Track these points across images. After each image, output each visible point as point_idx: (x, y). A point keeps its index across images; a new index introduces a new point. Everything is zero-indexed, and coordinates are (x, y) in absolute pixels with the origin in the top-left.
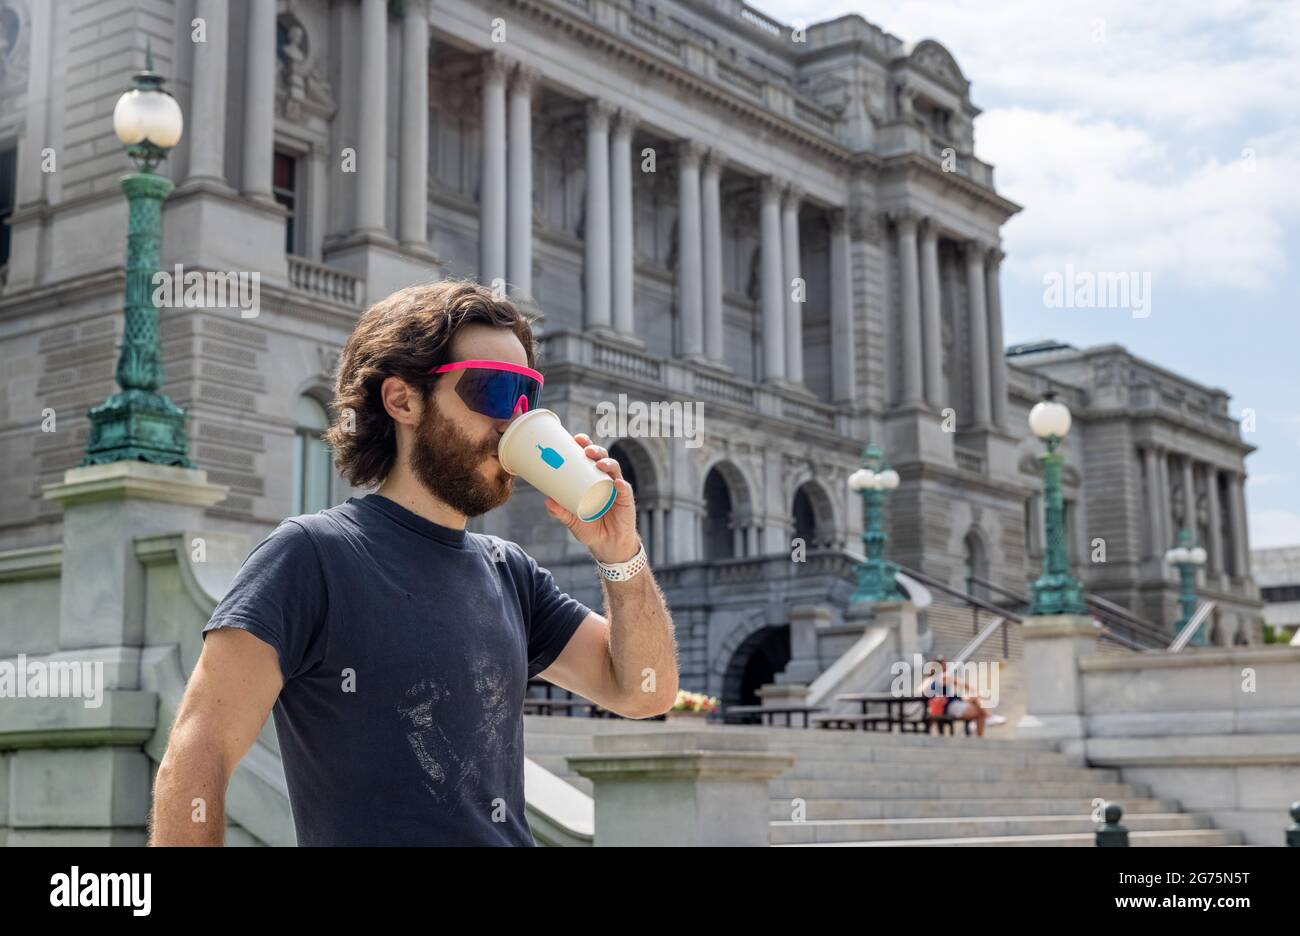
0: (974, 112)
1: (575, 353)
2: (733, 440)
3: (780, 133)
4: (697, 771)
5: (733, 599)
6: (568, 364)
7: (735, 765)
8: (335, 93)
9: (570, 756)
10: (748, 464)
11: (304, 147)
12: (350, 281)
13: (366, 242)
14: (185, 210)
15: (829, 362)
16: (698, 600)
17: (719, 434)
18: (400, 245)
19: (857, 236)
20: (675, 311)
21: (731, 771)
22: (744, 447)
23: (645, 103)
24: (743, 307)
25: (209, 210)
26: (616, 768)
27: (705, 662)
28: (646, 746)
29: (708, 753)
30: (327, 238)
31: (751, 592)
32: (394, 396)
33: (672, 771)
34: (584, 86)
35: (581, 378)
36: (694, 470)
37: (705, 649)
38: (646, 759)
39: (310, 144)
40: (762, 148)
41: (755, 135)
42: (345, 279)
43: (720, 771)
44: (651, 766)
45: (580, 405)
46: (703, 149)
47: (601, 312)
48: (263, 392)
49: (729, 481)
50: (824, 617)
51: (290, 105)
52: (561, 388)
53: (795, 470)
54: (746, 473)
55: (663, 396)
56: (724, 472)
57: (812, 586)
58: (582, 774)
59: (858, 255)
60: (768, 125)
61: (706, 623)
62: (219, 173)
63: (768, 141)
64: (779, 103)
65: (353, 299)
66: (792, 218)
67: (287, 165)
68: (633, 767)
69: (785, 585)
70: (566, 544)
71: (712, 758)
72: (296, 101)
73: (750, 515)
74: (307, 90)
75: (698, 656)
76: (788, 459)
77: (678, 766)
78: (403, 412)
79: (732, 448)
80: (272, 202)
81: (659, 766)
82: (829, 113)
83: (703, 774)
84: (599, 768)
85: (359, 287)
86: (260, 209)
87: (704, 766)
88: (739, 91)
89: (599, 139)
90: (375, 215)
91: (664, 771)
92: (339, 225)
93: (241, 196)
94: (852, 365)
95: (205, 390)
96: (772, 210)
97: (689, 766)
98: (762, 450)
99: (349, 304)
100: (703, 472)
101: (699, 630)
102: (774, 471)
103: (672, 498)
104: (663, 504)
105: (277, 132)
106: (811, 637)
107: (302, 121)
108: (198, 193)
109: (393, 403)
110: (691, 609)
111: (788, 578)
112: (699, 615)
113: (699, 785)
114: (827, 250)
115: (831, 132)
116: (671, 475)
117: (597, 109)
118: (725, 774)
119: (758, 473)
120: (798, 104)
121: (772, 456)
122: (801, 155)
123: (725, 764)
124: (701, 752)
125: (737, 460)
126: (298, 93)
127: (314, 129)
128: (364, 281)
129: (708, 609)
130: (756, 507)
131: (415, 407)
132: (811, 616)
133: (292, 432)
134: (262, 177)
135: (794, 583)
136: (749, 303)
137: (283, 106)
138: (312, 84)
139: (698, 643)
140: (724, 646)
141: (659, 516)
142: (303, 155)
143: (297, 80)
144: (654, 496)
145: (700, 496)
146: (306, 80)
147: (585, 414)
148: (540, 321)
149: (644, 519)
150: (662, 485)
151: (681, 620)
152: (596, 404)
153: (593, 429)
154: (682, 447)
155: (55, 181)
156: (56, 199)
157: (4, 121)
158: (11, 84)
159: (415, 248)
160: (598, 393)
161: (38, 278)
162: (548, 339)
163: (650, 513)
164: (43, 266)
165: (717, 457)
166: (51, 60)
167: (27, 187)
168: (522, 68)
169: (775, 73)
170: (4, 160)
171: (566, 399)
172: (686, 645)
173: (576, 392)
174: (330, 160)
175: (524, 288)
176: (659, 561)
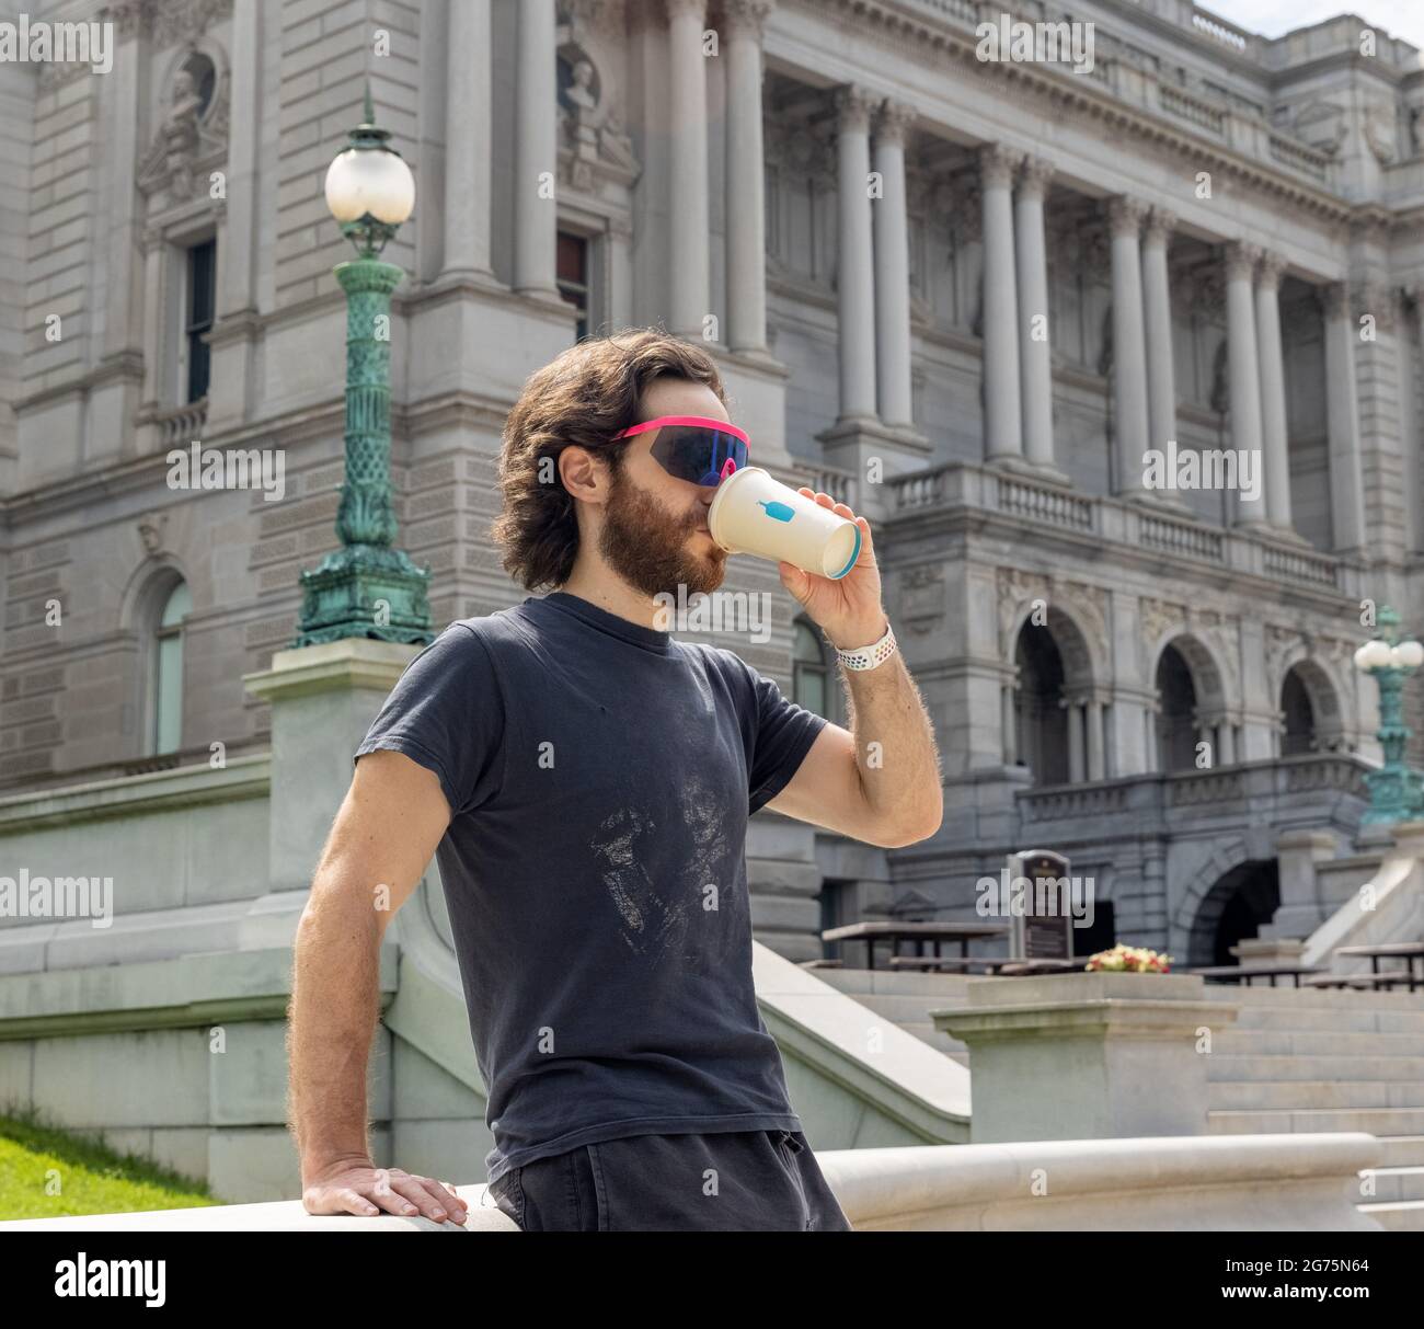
1: (973, 492)
2: (1196, 606)
3: (1250, 182)
4: (1105, 1026)
5: (1198, 825)
6: (965, 508)
7: (1157, 1018)
8: (638, 150)
9: (937, 1010)
10: (1218, 637)
11: (598, 225)
14: (440, 313)
15: (1327, 496)
16: (1152, 828)
17: (1174, 599)
18: (732, 355)
19: (1360, 318)
20: (1110, 432)
21: (1150, 1027)
22: (1211, 616)
23: (1061, 147)
24: (1205, 423)
25: (474, 317)
26: (997, 1025)
27: (1164, 913)
28: (1037, 995)
29: (1119, 1002)
31: (1224, 814)
32: (575, 470)
33: (1071, 1027)
34: (976, 127)
35: (982, 526)
36: (1143, 650)
37: (1163, 895)
38: (1037, 1013)
39: (606, 220)
40: (1225, 204)
43: (1138, 1026)
44: (1043, 1022)
45: (982, 563)
46: (1143, 207)
47: (1008, 436)
49: (1192, 663)
50: (1323, 845)
51: (578, 167)
52: (956, 542)
53: (1283, 647)
54: (1215, 652)
55: (1094, 552)
56: (1185, 652)
57: (1307, 804)
58: (955, 1035)
59: (1365, 348)
60: (1233, 171)
61: (1163, 859)
62: (484, 263)
63: (1232, 194)
64: (1247, 141)
66: (1270, 298)
67: (575, 248)
68: (1020, 1023)
69: (1271, 803)
70: (968, 755)
71: (1123, 1009)
72: (585, 162)
73: (1223, 709)
74: (599, 146)
75: (1154, 904)
76: (1273, 630)
77: (1079, 1020)
78: (587, 488)
79: (1195, 618)
80: (557, 301)
81: (1054, 1021)
82: (1317, 152)
83: (1111, 1030)
84: (976, 1026)
86: (540, 309)
87: (1115, 1022)
88: (1191, 127)
89: (999, 200)
90: (697, 314)
91: (1060, 1028)
93: (516, 294)
94: (1360, 498)
95: (472, 557)
96: (1240, 289)
97: (1094, 1020)
98: (1236, 619)
100: (1155, 652)
101: (1154, 869)
102: (1254, 647)
103: (1112, 688)
104: (1101, 697)
105: (560, 205)
106: (1307, 873)
107: (594, 189)
108: (457, 290)
109: (574, 479)
110: (1142, 839)
111: (1276, 794)
112: (1153, 848)
113: (1108, 1046)
114: (1320, 341)
115: (1322, 178)
116: (1111, 657)
117: (995, 158)
118: (1144, 1031)
119: (1232, 650)
120: (1273, 141)
121: (1250, 626)
122: (1278, 211)
123: (1145, 1017)
124: (1109, 1001)
125: (1202, 634)
126: (588, 152)
127: (610, 200)
129: (1165, 839)
130: (1230, 697)
131: (602, 481)
132: (1307, 845)
134: (541, 266)
135: (1284, 800)
136: (1214, 417)
137: (567, 171)
138: (606, 137)
139: (1153, 887)
140: (1190, 890)
141: (1095, 713)
142: (597, 235)
143: (586, 134)
144: (1089, 688)
145: (1151, 687)
146: (597, 133)
147: (991, 574)
148: (925, 450)
149: (1075, 718)
150: (1099, 671)
151: (1128, 856)
152: (1005, 562)
153: (1002, 596)
154: (1126, 619)
155: (268, 280)
156: (267, 307)
157: (199, 203)
158: (206, 154)
159: (751, 356)
160: (1006, 547)
161: (247, 413)
162: (935, 474)
163: (1084, 710)
164: (252, 395)
165: (1174, 630)
166: (259, 121)
167: (229, 293)
168: (891, 106)
169: (1242, 100)
170: (200, 256)
171: (962, 555)
172: (1136, 890)
173: (977, 546)
174: (633, 240)
175: (902, 406)
176: (1097, 775)
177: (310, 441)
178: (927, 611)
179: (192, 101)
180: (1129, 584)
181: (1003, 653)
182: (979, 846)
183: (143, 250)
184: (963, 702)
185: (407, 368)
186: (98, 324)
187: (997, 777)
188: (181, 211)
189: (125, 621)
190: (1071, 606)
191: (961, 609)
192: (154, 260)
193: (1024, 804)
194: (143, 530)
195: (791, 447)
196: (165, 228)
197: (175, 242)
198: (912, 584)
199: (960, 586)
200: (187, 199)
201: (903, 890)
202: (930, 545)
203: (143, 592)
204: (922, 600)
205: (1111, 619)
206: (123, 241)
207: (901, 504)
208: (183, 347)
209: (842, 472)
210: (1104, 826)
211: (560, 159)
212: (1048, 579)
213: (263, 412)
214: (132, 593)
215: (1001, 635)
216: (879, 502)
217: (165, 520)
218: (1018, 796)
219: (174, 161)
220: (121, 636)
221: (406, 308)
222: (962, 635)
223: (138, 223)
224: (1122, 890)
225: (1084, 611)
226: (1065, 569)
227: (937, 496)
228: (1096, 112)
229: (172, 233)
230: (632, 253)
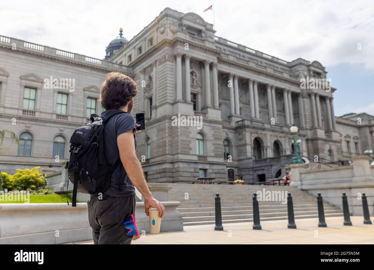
0: (326, 73)
1: (247, 123)
2: (278, 136)
3: (286, 81)
5: (275, 164)
6: (245, 125)
8: (201, 83)
10: (282, 140)
11: (197, 93)
12: (205, 114)
13: (207, 107)
14: (176, 105)
15: (299, 120)
16: (269, 164)
17: (276, 135)
18: (214, 107)
19: (303, 97)
20: (268, 114)
22: (281, 137)
23: (259, 78)
24: (282, 112)
25: (180, 105)
27: (271, 175)
30: (202, 107)
31: (279, 162)
34: (248, 77)
35: (248, 127)
36: (271, 142)
37: (271, 173)
39: (198, 92)
40: (283, 84)
41: (281, 82)
42: (204, 114)
45: (248, 132)
46: (271, 85)
47: (253, 115)
48: (190, 133)
49: (279, 143)
50: (287, 166)
51: (194, 86)
52: (244, 129)
53: (291, 140)
54: (282, 141)
55: (264, 129)
56: (278, 141)
57: (288, 161)
59: (303, 101)
60: (283, 80)
61: (271, 168)
62: (181, 98)
63: (284, 82)
64: (286, 76)
65: (206, 117)
66: (290, 96)
67: (194, 96)
70: (247, 156)
72: (195, 85)
73: (283, 149)
74: (197, 83)
75: (270, 174)
76: (290, 138)
79: (278, 137)
80: (190, 102)
82: (296, 76)
85: (207, 115)
86: (189, 104)
88: (278, 74)
89: (251, 86)
90: (209, 103)
92: (204, 105)
93: (185, 101)
94: (304, 121)
95: (180, 134)
96: (286, 95)
98: (284, 137)
99: (205, 118)
100: (273, 141)
101: (270, 170)
102: (287, 140)
103: (267, 147)
104: (265, 148)
105: (191, 90)
106: (284, 170)
107: (196, 88)
108: (178, 102)
110: (268, 166)
111: (284, 160)
112: (270, 167)
114: (297, 100)
115: (297, 79)
116: (267, 143)
117: (250, 81)
119: (284, 141)
120: (290, 75)
121: (287, 138)
122: (291, 84)
125: (280, 139)
126: (195, 84)
127: (199, 90)
128: (207, 114)
129: (271, 166)
130: (284, 147)
132: (284, 166)
133: (196, 139)
134: (189, 98)
135: (286, 160)
136: (283, 111)
137: (192, 86)
138: (198, 82)
139: (270, 172)
140: (274, 172)
141: (265, 150)
142: (197, 94)
143: (195, 82)
144: (264, 147)
145: (272, 146)
146: (196, 82)
147: (249, 133)
148: (241, 118)
149: (262, 151)
150: (265, 144)
151: (267, 168)
152: (251, 131)
153: (251, 135)
154: (269, 138)
155: (157, 102)
156: (158, 105)
157: (150, 93)
158: (151, 88)
159: (216, 108)
160: (251, 129)
161: (156, 117)
162: (242, 121)
163: (263, 150)
164: (156, 116)
165: (275, 139)
166: (156, 83)
167: (154, 104)
168: (236, 75)
169: (286, 70)
170: (151, 99)
171: (245, 131)
172: (268, 172)
173: (247, 130)
174: (201, 94)
175: (238, 112)
176: (265, 157)
177: (162, 121)
178: (241, 138)
179: (149, 81)
180: (269, 133)
181: (251, 143)
182: (248, 167)
183: (145, 99)
184: (246, 149)
185: (173, 112)
186: (140, 108)
187: (250, 158)
188: (149, 94)
189: (144, 143)
190: (261, 136)
191: (245, 137)
192: (146, 100)
193: (254, 162)
194: (145, 132)
195: (222, 118)
196: (147, 96)
197: (148, 98)
198: (240, 134)
199: (245, 135)
200: (149, 93)
201: (240, 173)
202: (241, 130)
203: (146, 139)
204: (241, 137)
205: (266, 138)
206: (143, 98)
207: (238, 124)
208: (149, 110)
209: (230, 121)
210: (264, 164)
211: (191, 85)
212: (257, 133)
213: (157, 118)
214: (144, 140)
215: (251, 141)
216: (235, 124)
217: (147, 131)
218: (253, 161)
219: (147, 89)
220: (143, 145)
221: (173, 104)
222: (246, 140)
223: (144, 96)
224: (266, 172)
225: (263, 137)
226: (259, 132)
227: (242, 123)
228: (264, 74)
229: (148, 97)
230: (201, 96)
